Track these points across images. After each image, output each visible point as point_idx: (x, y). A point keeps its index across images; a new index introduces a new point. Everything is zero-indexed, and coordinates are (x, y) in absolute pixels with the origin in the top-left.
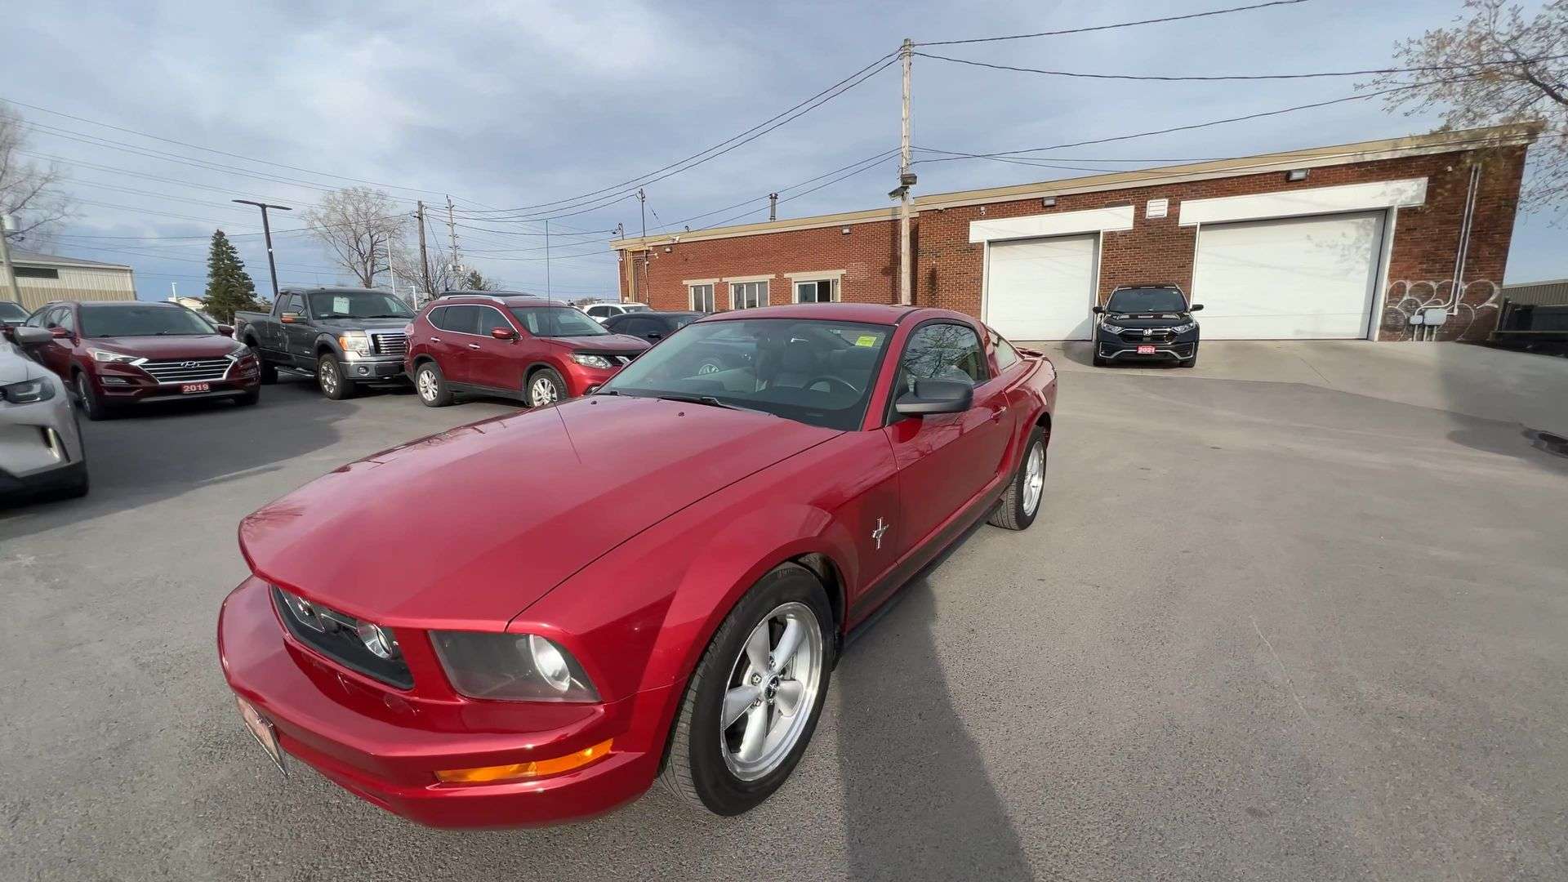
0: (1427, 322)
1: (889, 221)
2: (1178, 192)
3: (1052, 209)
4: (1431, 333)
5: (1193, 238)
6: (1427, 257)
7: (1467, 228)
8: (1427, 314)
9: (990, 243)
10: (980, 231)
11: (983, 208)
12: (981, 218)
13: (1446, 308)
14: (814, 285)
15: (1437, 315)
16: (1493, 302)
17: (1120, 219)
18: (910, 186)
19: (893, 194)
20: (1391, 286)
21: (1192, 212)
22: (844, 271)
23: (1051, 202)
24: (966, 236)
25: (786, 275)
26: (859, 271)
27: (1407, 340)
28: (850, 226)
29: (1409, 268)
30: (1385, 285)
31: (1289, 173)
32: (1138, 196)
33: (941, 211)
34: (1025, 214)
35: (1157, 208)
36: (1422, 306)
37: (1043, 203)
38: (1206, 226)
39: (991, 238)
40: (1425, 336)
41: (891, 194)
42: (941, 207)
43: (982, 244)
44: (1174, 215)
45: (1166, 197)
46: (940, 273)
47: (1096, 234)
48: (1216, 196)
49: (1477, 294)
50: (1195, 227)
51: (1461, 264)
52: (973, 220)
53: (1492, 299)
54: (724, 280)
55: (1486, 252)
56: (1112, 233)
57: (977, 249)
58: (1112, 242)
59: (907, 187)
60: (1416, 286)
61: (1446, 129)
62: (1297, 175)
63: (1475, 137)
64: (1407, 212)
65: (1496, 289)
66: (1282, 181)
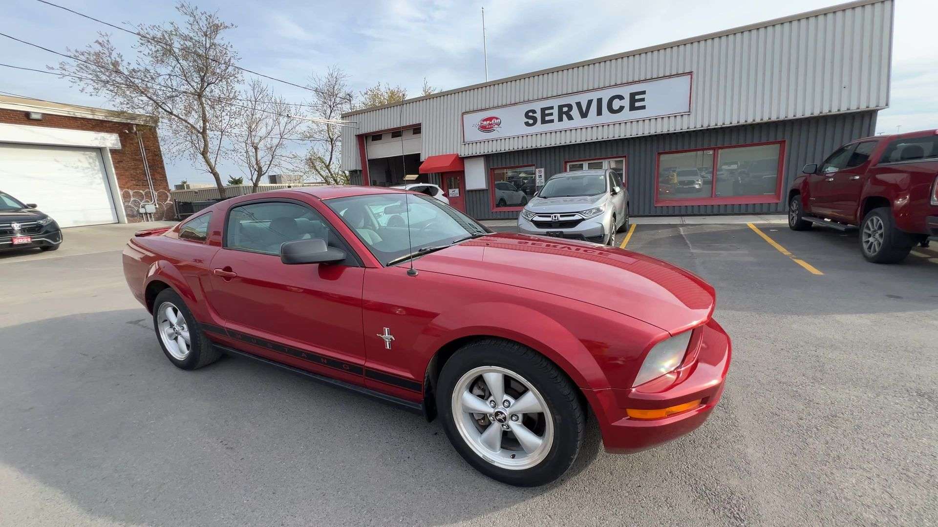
0: (148, 211)
4: (151, 217)
6: (133, 177)
7: (146, 164)
8: (147, 207)
13: (153, 204)
15: (151, 208)
16: (170, 201)
20: (122, 193)
27: (141, 221)
29: (127, 183)
30: (119, 193)
31: (28, 114)
36: (142, 204)
40: (149, 219)
49: (162, 197)
51: (150, 182)
53: (169, 199)
55: (158, 176)
60: (134, 193)
61: (121, 111)
62: (34, 116)
63: (133, 117)
64: (113, 152)
65: (168, 194)
66: (25, 118)
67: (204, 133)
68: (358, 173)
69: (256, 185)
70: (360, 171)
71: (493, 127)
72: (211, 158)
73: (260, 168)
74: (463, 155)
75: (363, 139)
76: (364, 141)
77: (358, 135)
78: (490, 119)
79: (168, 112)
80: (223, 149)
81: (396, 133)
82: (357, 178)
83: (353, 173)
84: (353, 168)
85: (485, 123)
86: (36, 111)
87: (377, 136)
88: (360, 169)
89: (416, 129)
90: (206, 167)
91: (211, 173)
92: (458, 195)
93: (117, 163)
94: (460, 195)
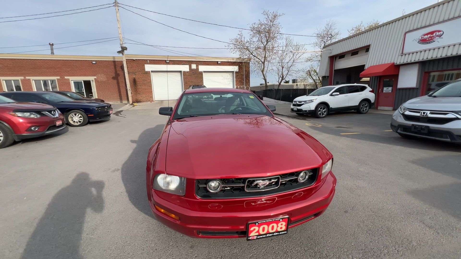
1: (112, 61)
2: (198, 63)
3: (168, 63)
5: (202, 75)
6: (240, 81)
7: (244, 76)
9: (152, 71)
10: (148, 68)
11: (148, 61)
12: (148, 64)
14: (82, 82)
17: (185, 68)
18: (125, 51)
19: (119, 52)
20: (236, 87)
21: (202, 68)
22: (96, 77)
23: (168, 62)
24: (144, 69)
25: (66, 77)
26: (102, 78)
28: (96, 61)
29: (238, 83)
31: (218, 62)
32: (189, 63)
33: (134, 60)
34: (161, 64)
35: (194, 66)
37: (166, 61)
38: (205, 72)
39: (152, 70)
41: (118, 52)
42: (134, 59)
43: (150, 72)
44: (197, 69)
45: (195, 64)
46: (137, 80)
47: (181, 72)
48: (205, 65)
49: (247, 89)
50: (202, 72)
51: (245, 83)
52: (146, 64)
53: (249, 89)
54: (27, 78)
55: (247, 81)
56: (185, 72)
57: (148, 73)
58: (184, 74)
59: (124, 51)
60: (239, 87)
61: (240, 58)
62: (219, 63)
63: (243, 59)
64: (236, 72)
65: (249, 87)
66: (217, 63)
67: (264, 63)
68: (327, 77)
69: (280, 84)
70: (328, 76)
71: (433, 39)
72: (265, 73)
73: (283, 76)
74: (398, 63)
75: (333, 59)
76: (334, 60)
77: (331, 56)
78: (432, 33)
79: (253, 56)
80: (269, 69)
81: (354, 53)
82: (325, 80)
83: (324, 77)
84: (324, 75)
85: (426, 37)
86: (219, 60)
87: (342, 56)
88: (328, 75)
89: (367, 49)
90: (262, 77)
91: (264, 79)
92: (391, 92)
93: (236, 76)
94: (392, 91)
